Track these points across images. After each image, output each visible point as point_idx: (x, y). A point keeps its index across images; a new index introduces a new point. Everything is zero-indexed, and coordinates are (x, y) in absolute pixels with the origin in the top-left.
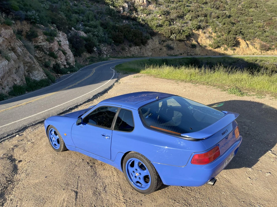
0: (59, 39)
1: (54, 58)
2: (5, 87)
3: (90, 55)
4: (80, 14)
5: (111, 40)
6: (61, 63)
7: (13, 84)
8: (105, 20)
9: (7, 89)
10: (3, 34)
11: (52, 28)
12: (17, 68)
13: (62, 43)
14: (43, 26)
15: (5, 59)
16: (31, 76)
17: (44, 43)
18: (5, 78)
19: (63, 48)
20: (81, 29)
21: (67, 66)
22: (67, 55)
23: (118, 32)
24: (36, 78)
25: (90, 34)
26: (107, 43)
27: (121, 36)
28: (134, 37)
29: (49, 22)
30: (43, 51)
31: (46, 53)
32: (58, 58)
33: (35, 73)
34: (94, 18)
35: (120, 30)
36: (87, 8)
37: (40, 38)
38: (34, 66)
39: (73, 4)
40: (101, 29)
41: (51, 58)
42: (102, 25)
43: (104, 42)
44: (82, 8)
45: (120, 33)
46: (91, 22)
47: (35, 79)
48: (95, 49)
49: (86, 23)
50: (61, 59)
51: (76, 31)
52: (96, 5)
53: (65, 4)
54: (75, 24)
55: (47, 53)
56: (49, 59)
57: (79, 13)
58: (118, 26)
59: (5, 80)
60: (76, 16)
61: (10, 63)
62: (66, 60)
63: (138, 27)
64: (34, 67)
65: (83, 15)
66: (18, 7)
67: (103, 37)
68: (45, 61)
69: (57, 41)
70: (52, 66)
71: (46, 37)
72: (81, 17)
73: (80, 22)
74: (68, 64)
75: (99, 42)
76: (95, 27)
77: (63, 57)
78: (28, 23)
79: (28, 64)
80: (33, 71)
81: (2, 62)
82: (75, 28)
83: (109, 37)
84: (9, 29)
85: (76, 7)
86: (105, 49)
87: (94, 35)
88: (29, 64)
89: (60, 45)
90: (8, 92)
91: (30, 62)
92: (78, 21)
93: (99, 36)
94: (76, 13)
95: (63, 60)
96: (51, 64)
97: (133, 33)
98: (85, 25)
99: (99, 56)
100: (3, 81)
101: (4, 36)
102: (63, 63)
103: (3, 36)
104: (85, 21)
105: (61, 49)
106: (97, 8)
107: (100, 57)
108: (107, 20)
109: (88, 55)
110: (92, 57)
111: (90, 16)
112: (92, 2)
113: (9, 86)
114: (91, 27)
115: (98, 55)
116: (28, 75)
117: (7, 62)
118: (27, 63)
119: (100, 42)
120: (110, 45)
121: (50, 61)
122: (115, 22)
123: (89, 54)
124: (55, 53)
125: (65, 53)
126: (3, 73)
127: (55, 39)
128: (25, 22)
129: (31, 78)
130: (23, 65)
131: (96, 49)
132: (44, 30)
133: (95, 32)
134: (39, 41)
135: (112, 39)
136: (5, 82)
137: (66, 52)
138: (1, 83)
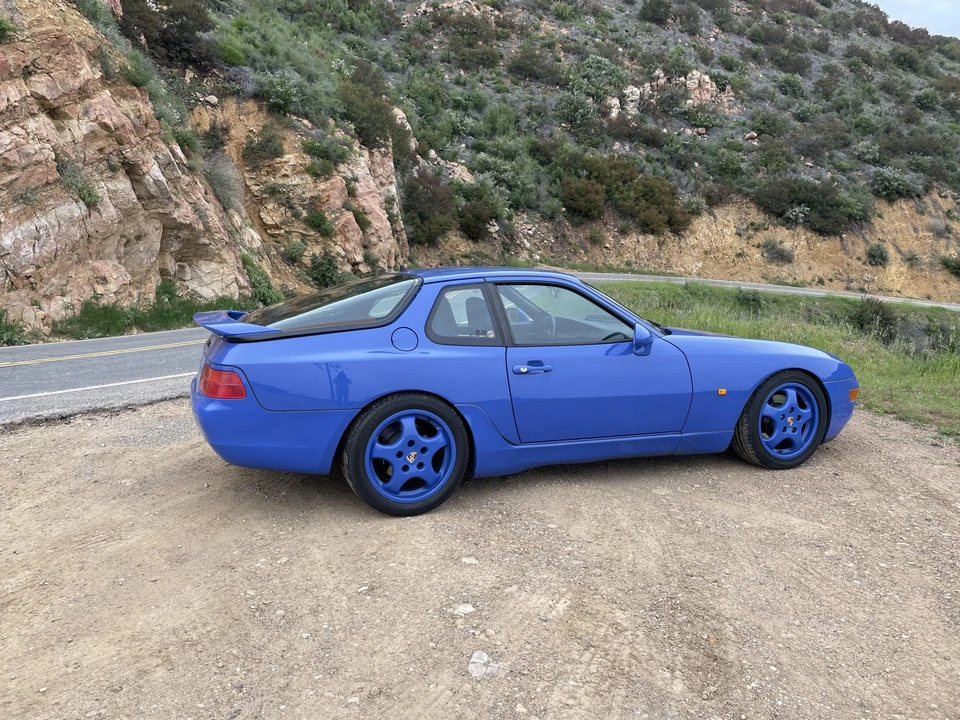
0: (352, 172)
1: (322, 235)
2: (48, 297)
3: (472, 245)
4: (470, 111)
5: (556, 202)
6: (343, 253)
7: (88, 294)
8: (551, 135)
9: (55, 308)
10: (99, 107)
11: (340, 134)
12: (132, 238)
13: (360, 188)
14: (310, 125)
15: (76, 197)
16: (188, 277)
17: (296, 180)
18: (55, 266)
19: (364, 203)
20: (462, 158)
21: (363, 269)
22: (370, 231)
23: (588, 178)
24: (205, 289)
25: (487, 174)
26: (540, 212)
27: (597, 193)
28: (643, 203)
29: (333, 113)
30: (291, 208)
31: (296, 215)
32: (336, 235)
33: (204, 268)
34: (512, 126)
35: (595, 174)
36: (498, 92)
37: (286, 162)
38: (207, 242)
39: (453, 76)
40: (530, 163)
41: (312, 233)
42: (535, 151)
43: (529, 207)
44: (481, 92)
45: (593, 181)
46: (500, 140)
47: (198, 289)
48: (494, 228)
49: (482, 140)
50: (347, 240)
51: (442, 162)
52: (528, 86)
53: (427, 75)
54: (445, 138)
55: (301, 214)
56: (303, 235)
57: (465, 109)
58: (590, 159)
59: (55, 273)
60: (454, 115)
61: (95, 214)
62: (365, 247)
63: (664, 168)
64: (205, 245)
65: (476, 115)
66: (242, 55)
67: (531, 190)
68: (288, 239)
69: (344, 178)
70: (307, 261)
71: (308, 160)
72: (469, 121)
73: (464, 138)
74: (369, 260)
75: (510, 207)
76: (510, 156)
77: (356, 235)
78: (260, 109)
79: (184, 234)
80: (201, 262)
81: (59, 205)
82: (439, 152)
83: (550, 193)
84: (134, 97)
85: (459, 89)
86: (530, 232)
87: (499, 181)
88: (187, 232)
89: (352, 193)
90: (49, 320)
91: (189, 226)
92: (456, 132)
93: (516, 186)
94: (457, 105)
95: (352, 244)
96: (306, 253)
97: (641, 188)
98: (478, 148)
99: (503, 254)
100: (46, 275)
101: (100, 118)
102: (349, 256)
103: (93, 117)
104: (480, 135)
105: (354, 204)
106: (530, 96)
107: (506, 255)
108: (557, 136)
109: (464, 246)
110: (479, 254)
111: (501, 119)
112: (519, 76)
113: (69, 300)
114: (495, 154)
115: (500, 249)
116: (179, 271)
117: (84, 207)
118: (181, 227)
119: (516, 206)
120: (552, 218)
121: (306, 244)
122: (582, 146)
123: (470, 242)
124: (329, 217)
125: (363, 222)
126: (52, 245)
127: (339, 172)
128: (251, 105)
129: (186, 283)
130: (160, 231)
131: (497, 228)
132: (307, 135)
133: (506, 171)
134: (283, 172)
135: (561, 200)
136: (54, 281)
137: (369, 218)
138: (32, 280)
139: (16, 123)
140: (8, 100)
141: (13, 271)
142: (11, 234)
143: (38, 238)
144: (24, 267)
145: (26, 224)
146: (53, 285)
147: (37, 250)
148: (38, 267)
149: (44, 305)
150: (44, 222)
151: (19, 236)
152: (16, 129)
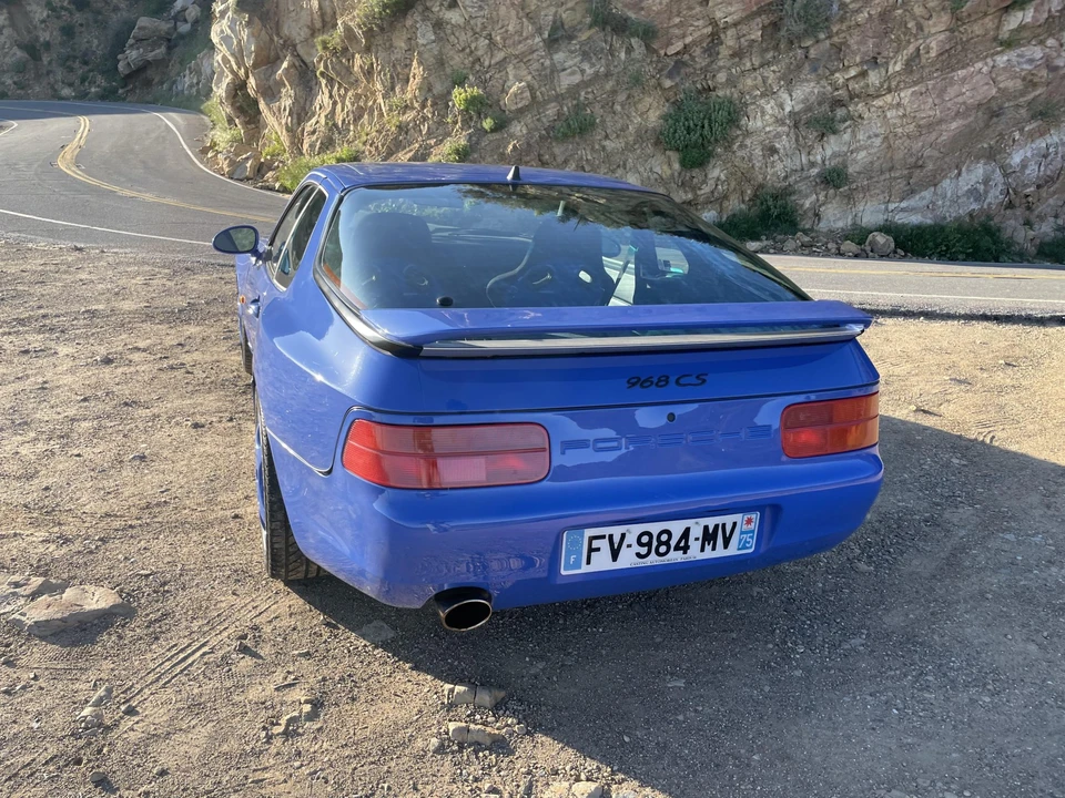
2: (1042, 218)
9: (1046, 229)
18: (1056, 185)
59: (1055, 193)
90: (1038, 241)
100: (1044, 195)
113: (1060, 222)
126: (1058, 163)
136: (1051, 201)
138: (1030, 199)
139: (1051, 35)
140: (1050, 11)
141: (1014, 190)
142: (1021, 151)
143: (1045, 156)
144: (1026, 186)
145: (1038, 141)
146: (1050, 205)
147: (1042, 168)
148: (1039, 187)
149: (1036, 226)
150: (1056, 139)
151: (1029, 154)
152: (1051, 42)
